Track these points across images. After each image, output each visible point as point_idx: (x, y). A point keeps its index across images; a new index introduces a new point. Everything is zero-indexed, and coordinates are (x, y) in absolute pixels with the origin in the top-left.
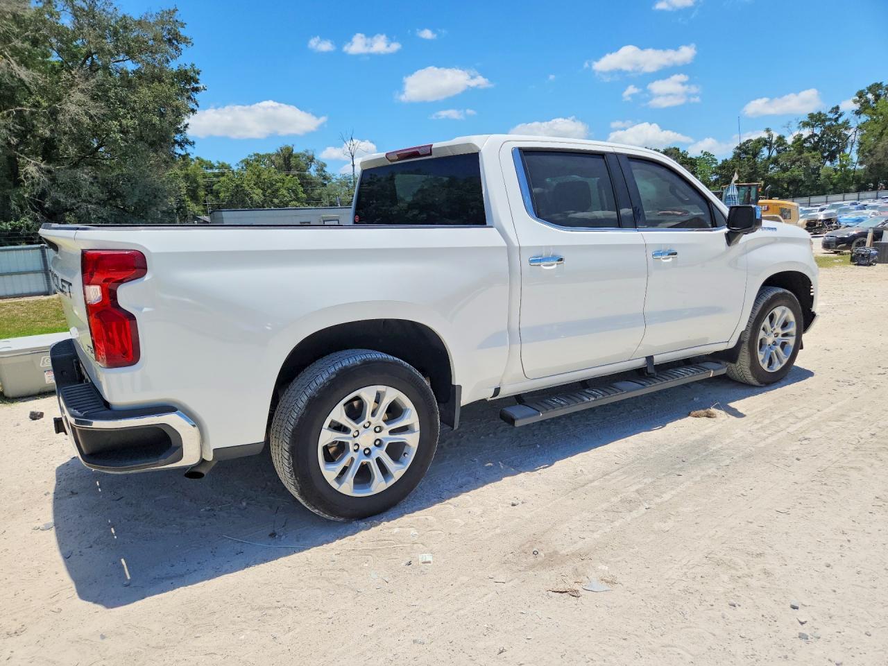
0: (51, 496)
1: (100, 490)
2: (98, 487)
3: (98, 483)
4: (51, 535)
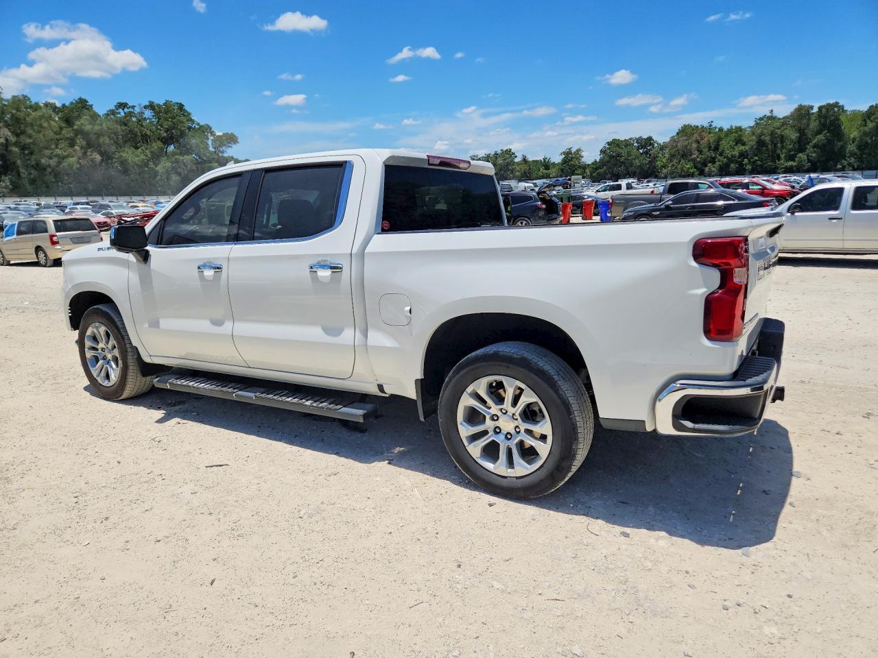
0: (789, 500)
1: (741, 485)
2: (741, 489)
3: (739, 493)
4: (796, 467)
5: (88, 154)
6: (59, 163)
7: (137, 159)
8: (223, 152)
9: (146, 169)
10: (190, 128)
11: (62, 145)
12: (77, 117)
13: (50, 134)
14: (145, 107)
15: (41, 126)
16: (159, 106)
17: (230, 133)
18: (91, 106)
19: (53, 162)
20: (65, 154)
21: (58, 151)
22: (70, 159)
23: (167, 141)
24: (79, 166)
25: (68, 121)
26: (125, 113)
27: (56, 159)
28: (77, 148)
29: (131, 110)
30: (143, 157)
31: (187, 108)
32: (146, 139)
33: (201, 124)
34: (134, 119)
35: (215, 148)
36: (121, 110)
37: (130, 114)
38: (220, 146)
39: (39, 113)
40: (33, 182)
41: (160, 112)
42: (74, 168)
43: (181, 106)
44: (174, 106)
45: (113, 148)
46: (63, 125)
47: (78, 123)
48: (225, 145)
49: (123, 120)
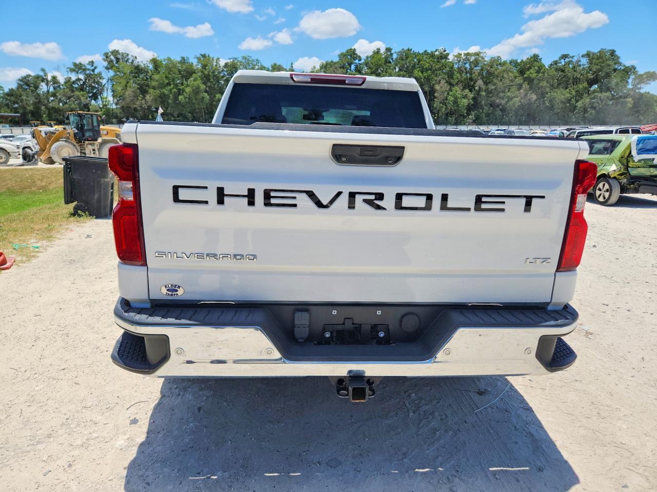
5: (528, 95)
6: (507, 102)
7: (563, 97)
8: (640, 89)
9: (568, 105)
10: (615, 70)
11: (513, 89)
12: (528, 68)
13: (507, 82)
14: (583, 56)
15: (503, 77)
16: (594, 54)
17: (652, 71)
18: (541, 59)
19: (503, 102)
20: (513, 96)
21: (509, 94)
22: (516, 99)
23: (591, 83)
24: (520, 103)
25: (522, 72)
26: (565, 62)
27: (506, 100)
28: (522, 91)
29: (571, 59)
30: (569, 95)
31: (617, 53)
32: (576, 81)
33: (627, 65)
34: (571, 66)
35: (633, 85)
36: (563, 60)
37: (570, 62)
38: (639, 83)
39: (504, 68)
40: (488, 115)
41: (593, 59)
42: (517, 105)
43: (613, 53)
44: (607, 52)
45: (548, 90)
46: (517, 75)
47: (528, 72)
48: (644, 82)
49: (562, 68)
